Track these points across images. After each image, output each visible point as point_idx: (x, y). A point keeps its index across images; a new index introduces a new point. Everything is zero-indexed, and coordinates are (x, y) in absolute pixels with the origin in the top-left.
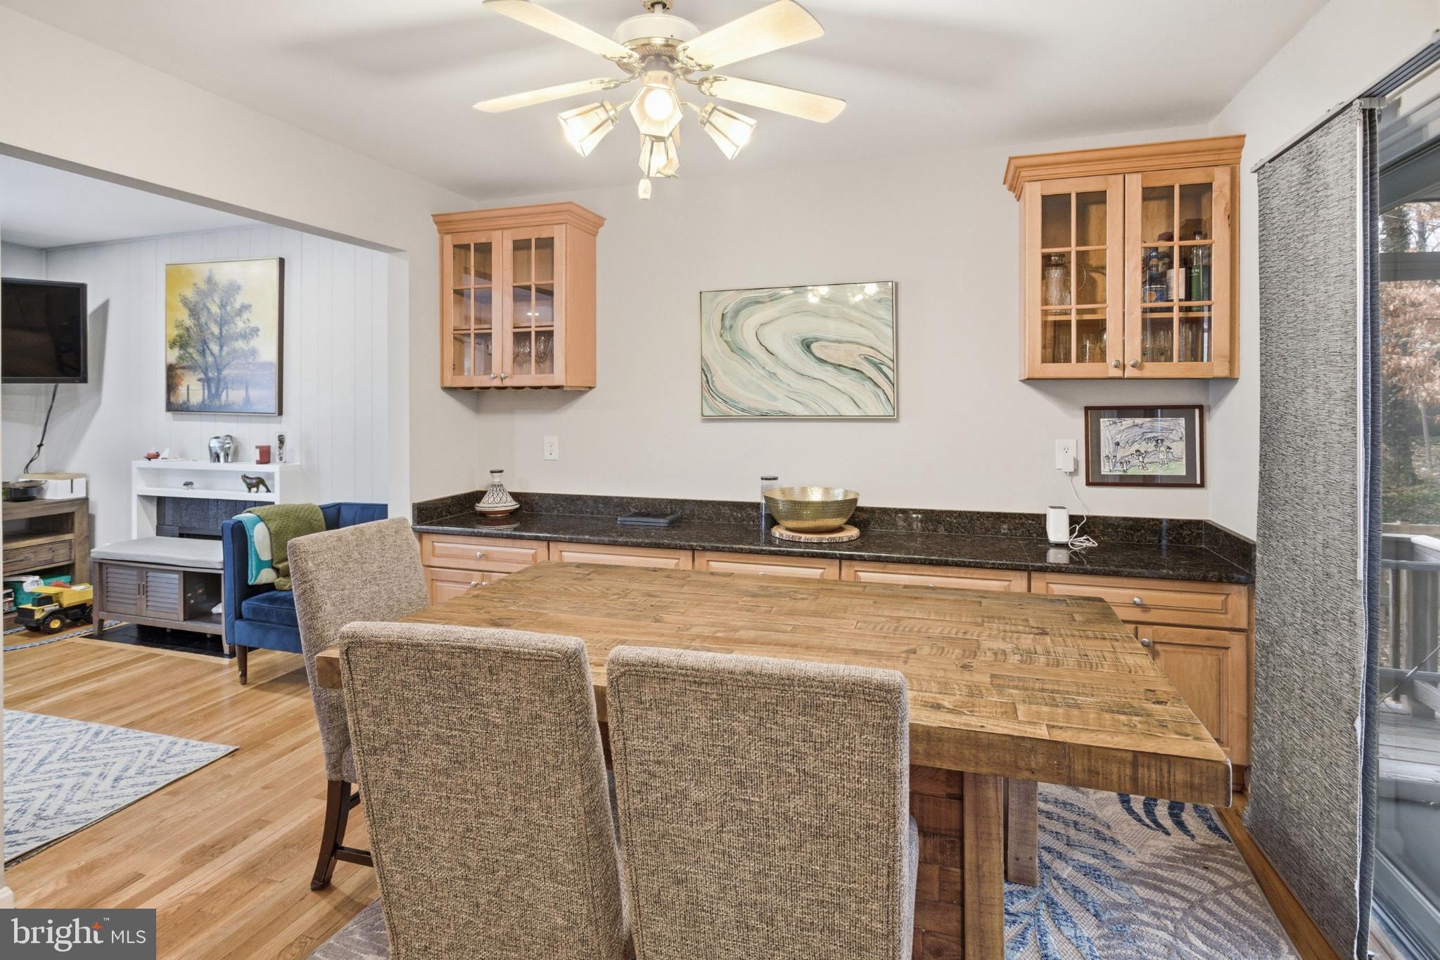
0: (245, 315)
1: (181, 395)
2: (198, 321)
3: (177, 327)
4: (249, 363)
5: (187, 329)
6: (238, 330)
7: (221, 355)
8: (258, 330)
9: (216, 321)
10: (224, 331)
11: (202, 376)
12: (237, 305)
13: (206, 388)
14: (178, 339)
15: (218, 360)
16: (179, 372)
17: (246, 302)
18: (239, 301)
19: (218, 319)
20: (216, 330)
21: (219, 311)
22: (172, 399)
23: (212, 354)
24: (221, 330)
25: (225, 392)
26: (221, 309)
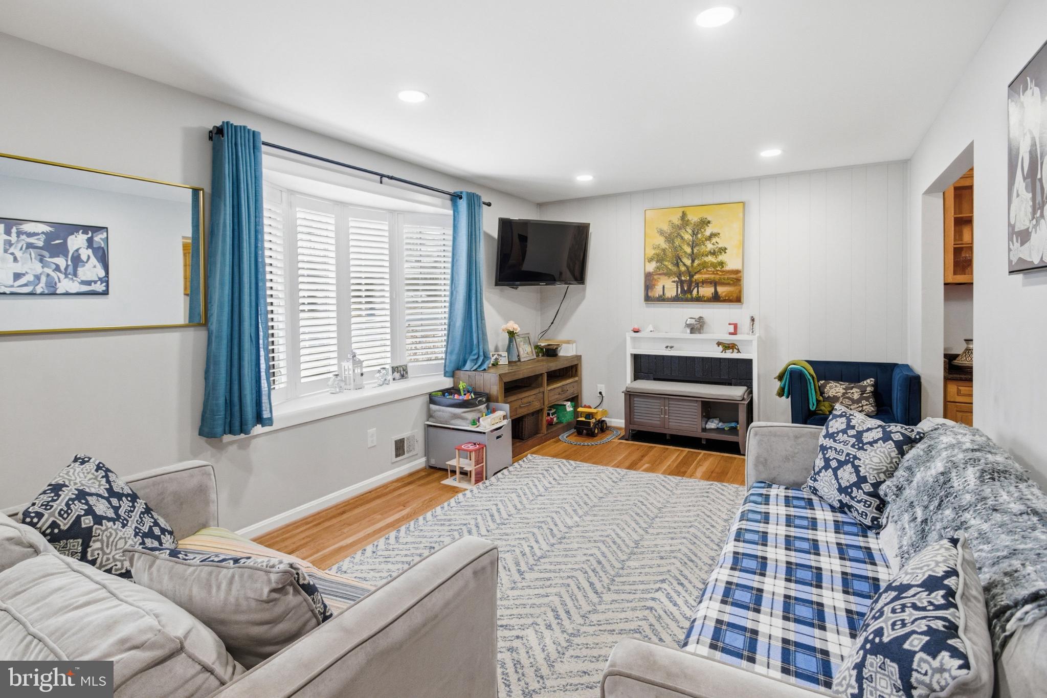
0: (714, 240)
1: (657, 291)
2: (673, 245)
3: (654, 248)
4: (718, 271)
5: (664, 250)
6: (708, 249)
7: (692, 266)
8: (726, 249)
9: (688, 244)
10: (695, 251)
11: (676, 279)
12: (708, 233)
13: (679, 287)
14: (656, 256)
15: (690, 269)
16: (655, 277)
17: (715, 231)
18: (708, 231)
19: (691, 243)
20: (689, 250)
21: (691, 238)
22: (650, 294)
23: (685, 265)
24: (692, 249)
25: (696, 289)
26: (693, 237)
